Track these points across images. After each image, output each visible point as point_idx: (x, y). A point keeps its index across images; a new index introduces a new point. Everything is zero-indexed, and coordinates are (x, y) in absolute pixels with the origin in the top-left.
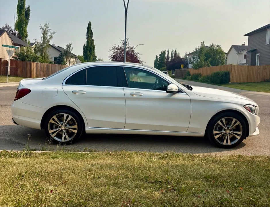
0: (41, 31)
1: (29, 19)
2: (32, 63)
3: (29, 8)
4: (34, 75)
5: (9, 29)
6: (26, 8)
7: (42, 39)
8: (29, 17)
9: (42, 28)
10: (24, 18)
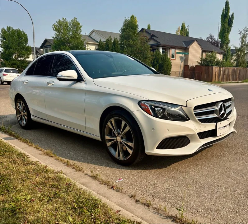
0: (239, 36)
1: (232, 25)
2: (214, 68)
3: (233, 15)
4: (215, 79)
5: (212, 38)
6: (230, 16)
7: (241, 43)
8: (232, 24)
9: (240, 33)
10: (227, 26)
